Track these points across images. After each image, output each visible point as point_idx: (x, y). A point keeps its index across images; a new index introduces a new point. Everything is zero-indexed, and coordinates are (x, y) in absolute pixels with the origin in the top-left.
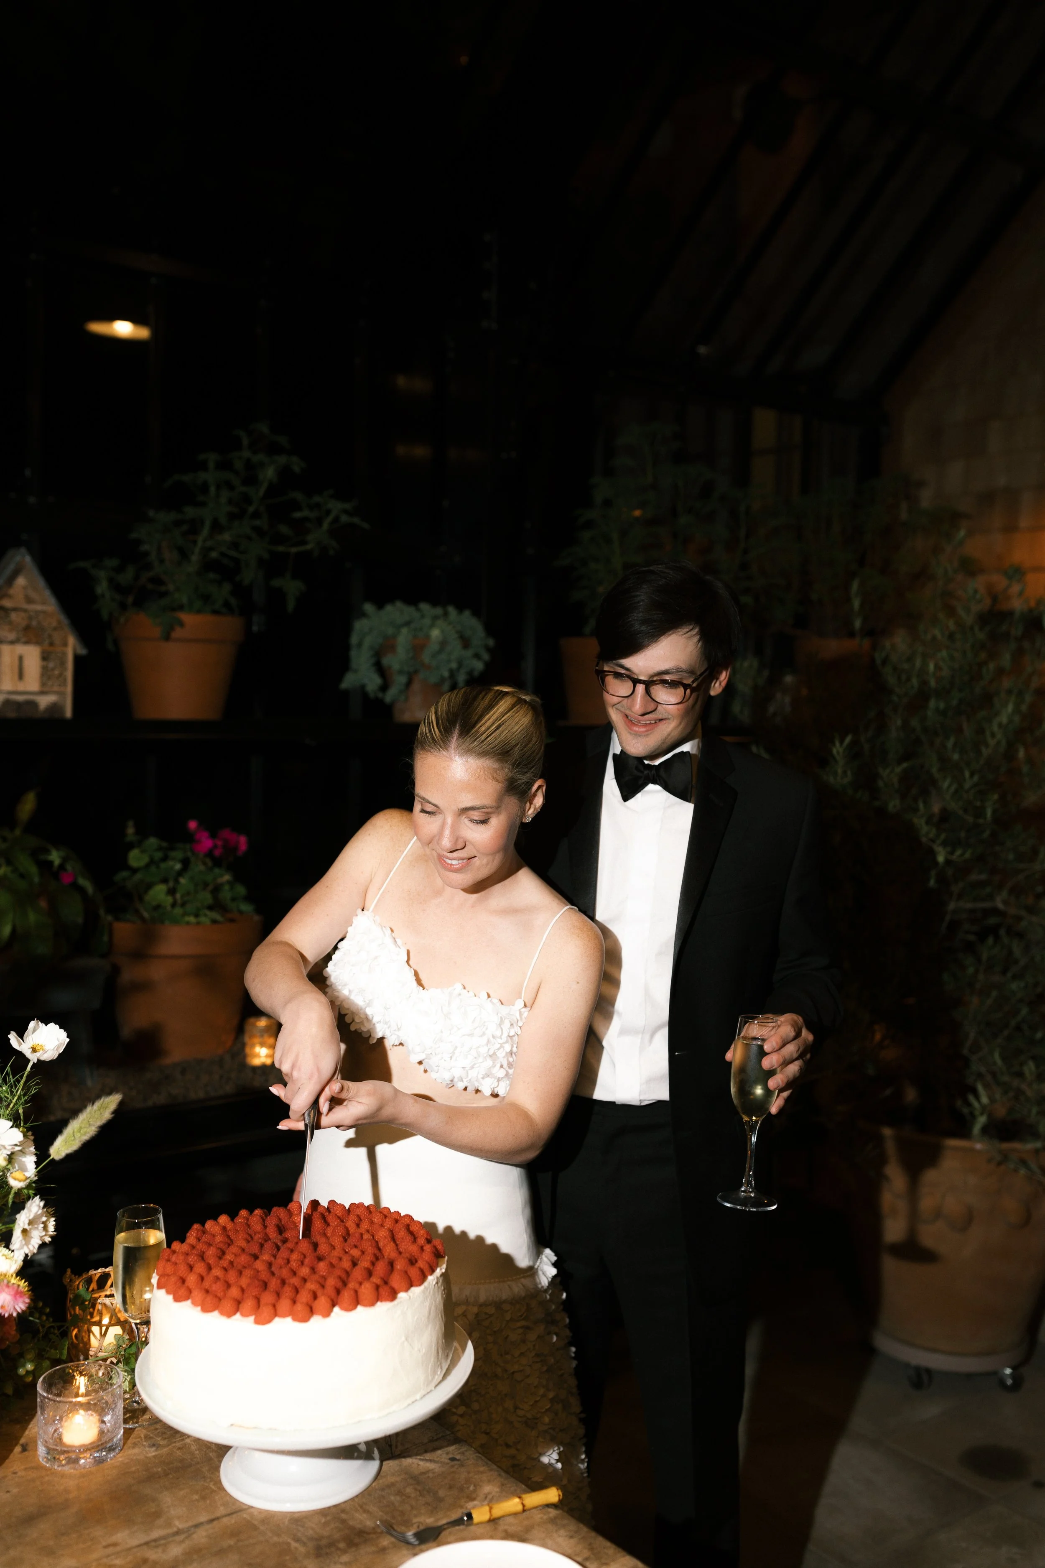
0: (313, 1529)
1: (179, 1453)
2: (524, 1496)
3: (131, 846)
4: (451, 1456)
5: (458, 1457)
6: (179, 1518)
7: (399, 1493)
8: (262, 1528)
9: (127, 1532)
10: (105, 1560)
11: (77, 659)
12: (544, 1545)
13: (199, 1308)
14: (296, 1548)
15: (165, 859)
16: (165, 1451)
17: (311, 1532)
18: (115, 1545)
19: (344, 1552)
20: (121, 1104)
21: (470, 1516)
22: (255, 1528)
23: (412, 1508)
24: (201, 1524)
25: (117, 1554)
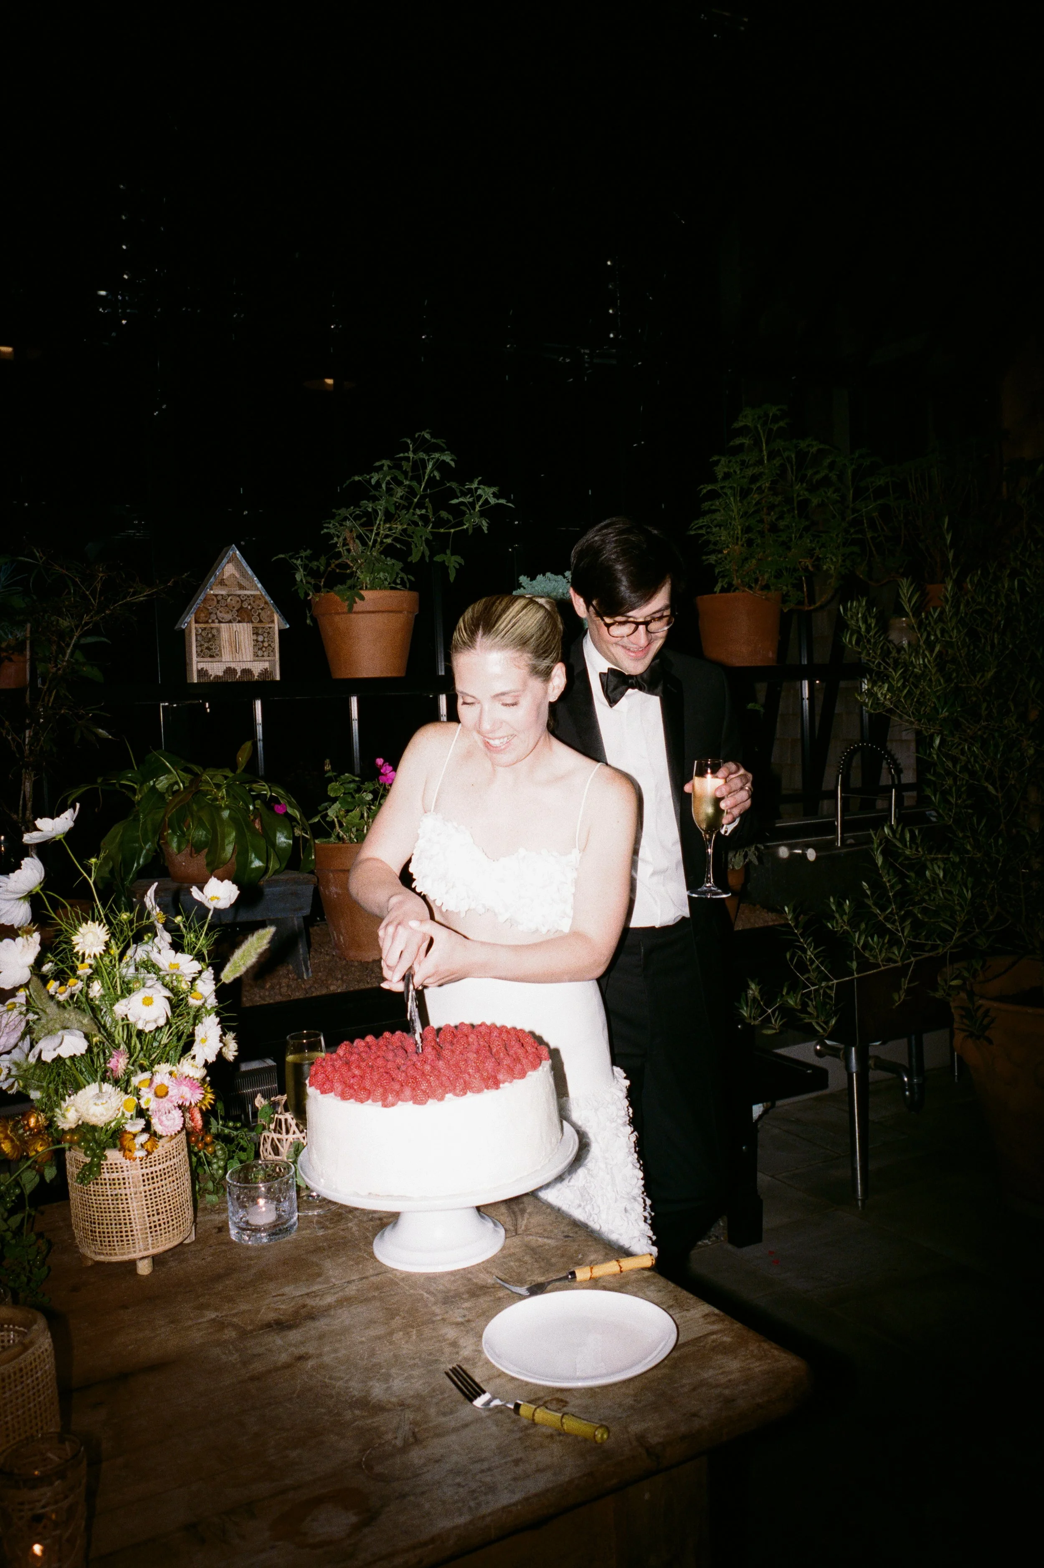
0: (444, 1285)
1: (342, 1233)
2: (621, 1260)
3: (330, 780)
4: (565, 1234)
5: (571, 1235)
6: (335, 1277)
7: (519, 1260)
8: (401, 1284)
9: (293, 1286)
10: (273, 1305)
11: (281, 632)
12: (635, 1295)
13: (339, 1098)
14: (428, 1298)
15: (359, 790)
16: (330, 1232)
17: (441, 1287)
18: (283, 1295)
19: (467, 1300)
20: (275, 934)
21: (573, 1274)
22: (397, 1284)
23: (528, 1270)
24: (354, 1281)
25: (283, 1302)
